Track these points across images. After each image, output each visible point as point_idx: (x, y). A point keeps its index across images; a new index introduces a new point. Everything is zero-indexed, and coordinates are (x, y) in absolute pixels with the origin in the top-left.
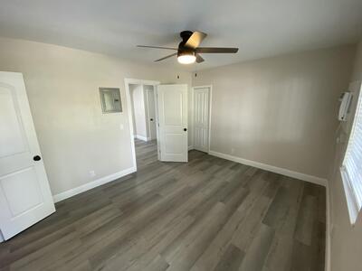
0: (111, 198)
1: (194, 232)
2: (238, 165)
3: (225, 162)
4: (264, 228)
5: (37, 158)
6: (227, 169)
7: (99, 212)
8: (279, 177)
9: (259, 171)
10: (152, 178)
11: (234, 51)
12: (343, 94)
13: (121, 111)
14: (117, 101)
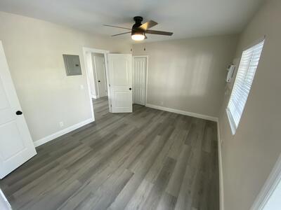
0: (81, 140)
1: (146, 153)
2: (166, 112)
3: (158, 111)
4: (185, 147)
5: (19, 113)
6: (159, 115)
7: (76, 149)
8: (191, 118)
9: (179, 115)
10: (109, 125)
11: (170, 34)
12: (230, 66)
13: (81, 74)
14: (77, 65)
